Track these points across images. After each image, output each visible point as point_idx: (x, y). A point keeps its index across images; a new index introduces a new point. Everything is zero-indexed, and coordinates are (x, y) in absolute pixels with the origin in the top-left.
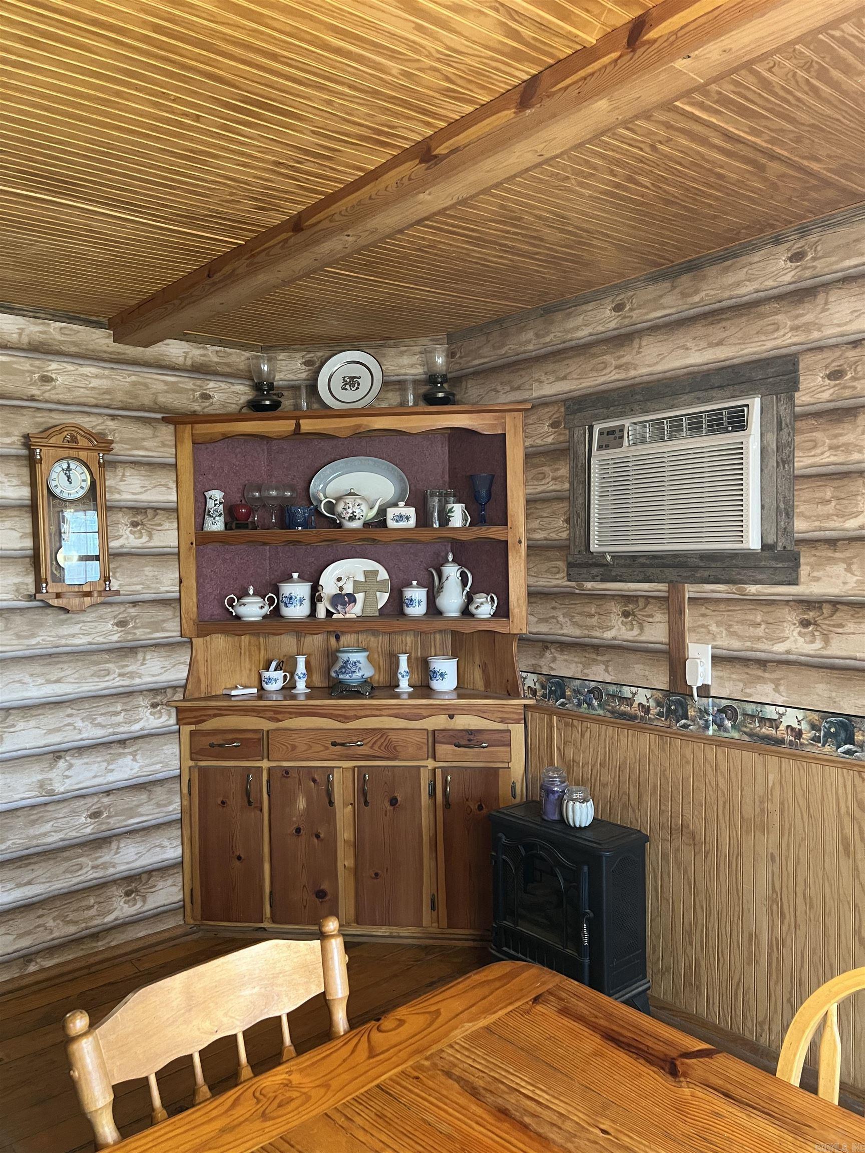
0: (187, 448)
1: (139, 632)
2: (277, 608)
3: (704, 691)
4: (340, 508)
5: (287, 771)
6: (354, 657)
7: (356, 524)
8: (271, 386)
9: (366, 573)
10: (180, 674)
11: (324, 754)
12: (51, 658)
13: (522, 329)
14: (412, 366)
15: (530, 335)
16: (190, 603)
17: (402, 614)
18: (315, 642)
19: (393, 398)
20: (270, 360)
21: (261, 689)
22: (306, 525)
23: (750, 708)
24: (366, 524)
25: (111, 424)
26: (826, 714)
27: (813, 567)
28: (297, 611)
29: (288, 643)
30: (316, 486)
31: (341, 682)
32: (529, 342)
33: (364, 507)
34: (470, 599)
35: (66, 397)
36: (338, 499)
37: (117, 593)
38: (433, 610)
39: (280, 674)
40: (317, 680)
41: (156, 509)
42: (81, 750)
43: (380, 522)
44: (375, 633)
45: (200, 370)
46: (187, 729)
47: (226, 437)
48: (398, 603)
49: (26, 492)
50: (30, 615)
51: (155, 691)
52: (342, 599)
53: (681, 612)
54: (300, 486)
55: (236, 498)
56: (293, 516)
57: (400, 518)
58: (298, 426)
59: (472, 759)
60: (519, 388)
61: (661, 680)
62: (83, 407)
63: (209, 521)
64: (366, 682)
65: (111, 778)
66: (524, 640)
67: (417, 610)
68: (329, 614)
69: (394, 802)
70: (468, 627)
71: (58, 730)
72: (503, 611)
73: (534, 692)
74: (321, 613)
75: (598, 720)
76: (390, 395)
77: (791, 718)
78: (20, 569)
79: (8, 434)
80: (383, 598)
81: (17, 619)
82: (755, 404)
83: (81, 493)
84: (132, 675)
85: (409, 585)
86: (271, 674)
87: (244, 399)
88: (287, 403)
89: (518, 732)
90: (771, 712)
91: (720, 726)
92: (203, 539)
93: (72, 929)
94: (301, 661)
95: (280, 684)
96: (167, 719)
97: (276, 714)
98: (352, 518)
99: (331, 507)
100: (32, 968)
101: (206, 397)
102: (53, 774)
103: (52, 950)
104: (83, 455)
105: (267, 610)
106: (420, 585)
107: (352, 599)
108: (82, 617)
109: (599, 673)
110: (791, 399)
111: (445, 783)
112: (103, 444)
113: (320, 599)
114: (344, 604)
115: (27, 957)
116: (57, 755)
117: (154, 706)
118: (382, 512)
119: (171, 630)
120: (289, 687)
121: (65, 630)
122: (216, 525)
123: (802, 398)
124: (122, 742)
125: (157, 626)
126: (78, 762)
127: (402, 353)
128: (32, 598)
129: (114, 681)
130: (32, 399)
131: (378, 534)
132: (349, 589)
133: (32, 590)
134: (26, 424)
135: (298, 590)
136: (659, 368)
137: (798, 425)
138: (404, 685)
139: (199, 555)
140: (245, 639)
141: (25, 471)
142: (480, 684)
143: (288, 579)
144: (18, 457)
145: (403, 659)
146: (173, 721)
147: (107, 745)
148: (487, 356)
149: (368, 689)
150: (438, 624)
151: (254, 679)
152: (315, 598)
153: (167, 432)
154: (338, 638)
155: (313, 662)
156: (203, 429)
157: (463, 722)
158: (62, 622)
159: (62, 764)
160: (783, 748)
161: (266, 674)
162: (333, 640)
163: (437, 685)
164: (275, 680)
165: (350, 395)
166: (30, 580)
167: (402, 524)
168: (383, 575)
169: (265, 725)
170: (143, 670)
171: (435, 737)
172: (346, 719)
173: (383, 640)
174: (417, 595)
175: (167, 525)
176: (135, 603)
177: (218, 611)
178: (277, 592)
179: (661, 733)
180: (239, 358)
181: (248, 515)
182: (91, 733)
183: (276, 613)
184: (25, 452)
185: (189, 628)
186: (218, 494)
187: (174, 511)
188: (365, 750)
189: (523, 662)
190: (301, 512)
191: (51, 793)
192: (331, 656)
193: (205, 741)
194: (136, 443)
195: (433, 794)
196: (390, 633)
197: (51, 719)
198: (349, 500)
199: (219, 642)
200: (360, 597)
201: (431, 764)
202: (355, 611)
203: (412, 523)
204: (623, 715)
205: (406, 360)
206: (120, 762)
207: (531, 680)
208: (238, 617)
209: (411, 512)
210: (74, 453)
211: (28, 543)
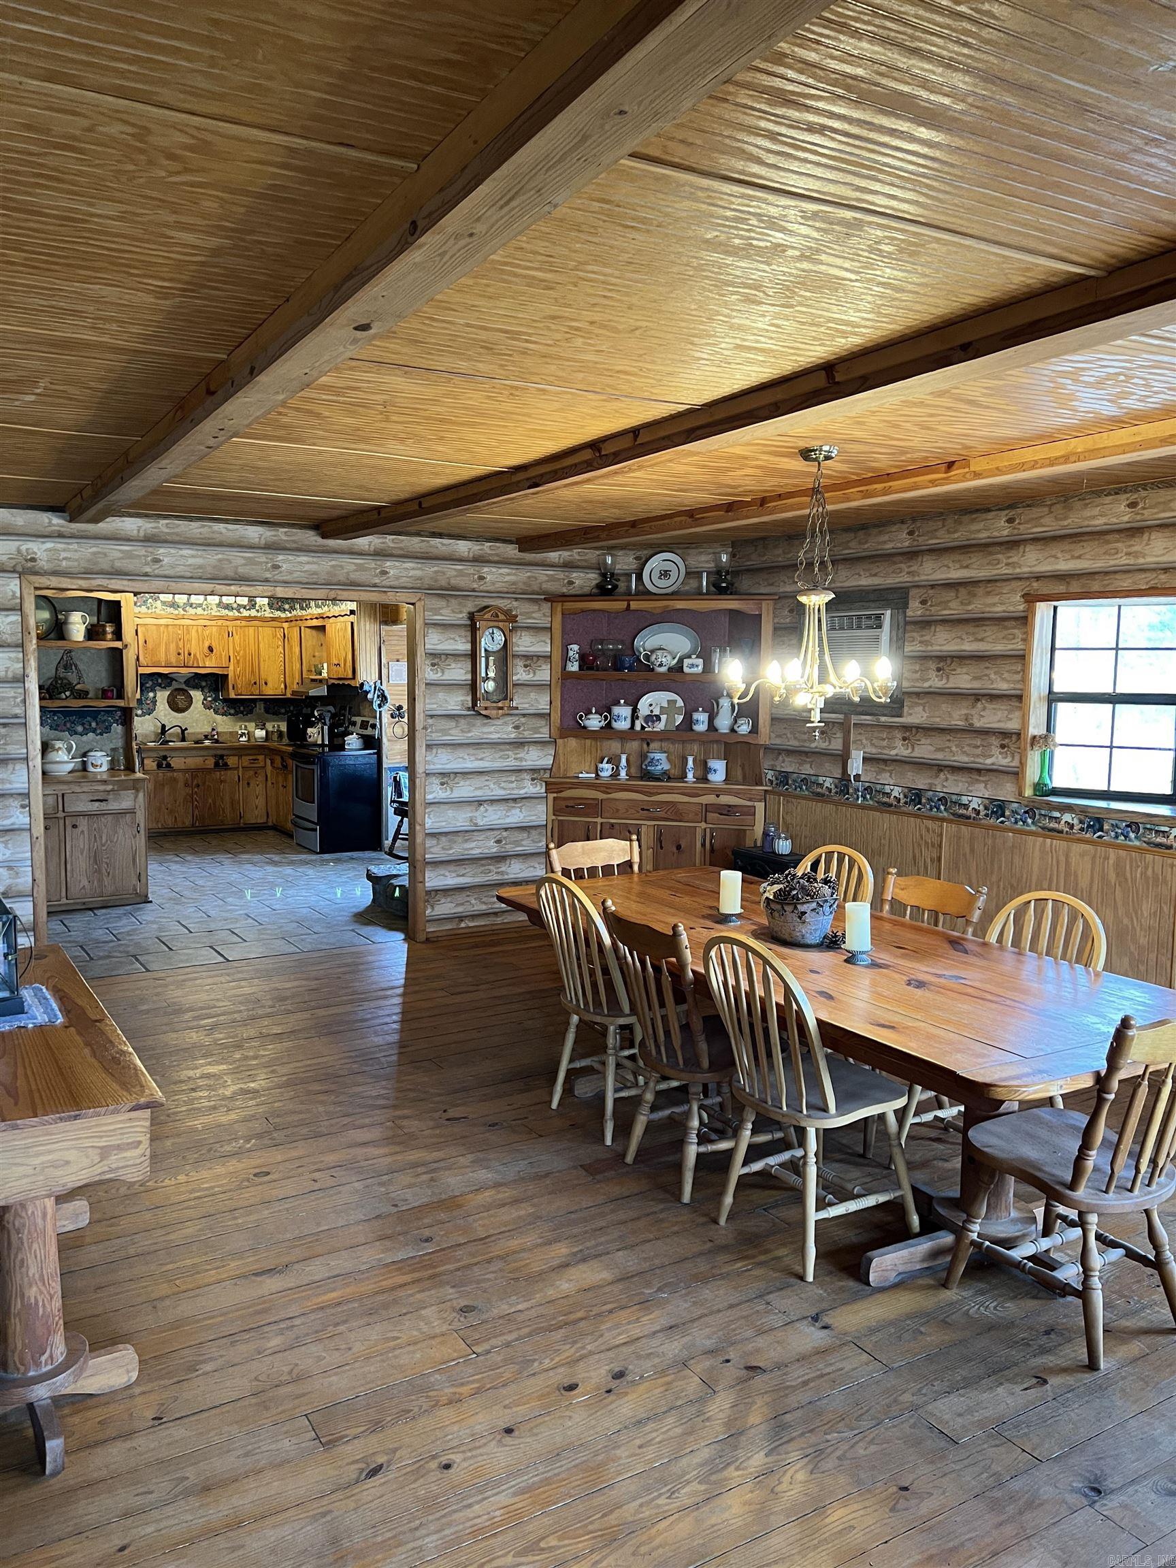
0: (558, 618)
1: (526, 733)
2: (610, 722)
3: (857, 777)
4: (653, 658)
5: (612, 825)
6: (658, 756)
7: (663, 669)
8: (612, 574)
9: (669, 701)
10: (549, 761)
11: (637, 815)
12: (477, 745)
13: (776, 547)
14: (707, 562)
15: (779, 551)
16: (556, 717)
17: (692, 730)
18: (634, 745)
19: (693, 584)
20: (612, 556)
21: (597, 775)
22: (631, 669)
23: (878, 787)
24: (670, 669)
25: (515, 603)
26: (911, 789)
27: (910, 707)
28: (623, 725)
29: (614, 746)
30: (638, 642)
31: (649, 772)
32: (779, 556)
33: (669, 658)
34: (735, 721)
35: (491, 588)
36: (652, 651)
37: (517, 708)
38: (712, 727)
39: (610, 766)
40: (633, 771)
41: (538, 657)
42: (492, 802)
43: (679, 668)
44: (673, 741)
45: (568, 566)
46: (551, 796)
47: (583, 611)
48: (689, 722)
49: (468, 647)
50: (468, 719)
51: (534, 771)
52: (652, 718)
53: (849, 732)
54: (628, 642)
55: (587, 650)
56: (622, 662)
57: (692, 666)
58: (629, 605)
59: (729, 823)
60: (772, 584)
61: (838, 773)
62: (500, 594)
63: (569, 664)
64: (665, 773)
65: (508, 820)
66: (767, 748)
67: (701, 727)
68: (643, 728)
69: (679, 847)
70: (733, 739)
71: (480, 788)
72: (754, 730)
73: (771, 782)
74: (638, 727)
75: (804, 798)
76: (691, 581)
77: (897, 792)
78: (464, 692)
79: (461, 612)
80: (679, 719)
81: (462, 721)
82: (888, 612)
83: (499, 647)
84: (521, 759)
85: (697, 710)
86: (605, 765)
87: (595, 582)
88: (622, 586)
89: (760, 806)
90: (887, 789)
91: (864, 797)
92: (566, 676)
93: (484, 907)
94: (624, 758)
95: (609, 773)
96: (540, 789)
97: (606, 788)
98: (661, 665)
99: (647, 657)
100: (463, 925)
101: (571, 583)
102: (477, 814)
103: (473, 917)
104: (501, 624)
105: (603, 723)
106: (704, 711)
107: (658, 718)
108: (496, 722)
109: (807, 769)
110: (905, 613)
111: (712, 837)
112: (512, 618)
113: (637, 718)
114: (653, 722)
115: (461, 918)
116: (480, 803)
117: (533, 779)
118: (681, 661)
119: (544, 734)
120: (615, 775)
121: (486, 729)
122: (574, 667)
123: (909, 613)
124: (515, 800)
125: (536, 730)
126: (490, 809)
127: (701, 553)
128: (468, 709)
129: (511, 763)
130: (474, 590)
131: (678, 676)
132: (657, 712)
133: (470, 705)
134: (470, 606)
135: (623, 711)
136: (846, 584)
137: (908, 628)
138: (690, 776)
139: (563, 686)
140: (588, 742)
141: (469, 634)
142: (740, 778)
143: (617, 703)
144: (465, 626)
145: (690, 759)
146: (543, 790)
147: (506, 800)
148: (755, 561)
149: (666, 776)
150: (713, 735)
151: (593, 768)
152: (634, 716)
153: (546, 607)
154: (648, 744)
155: (631, 759)
156: (570, 605)
157: (725, 799)
158: (485, 725)
159: (482, 808)
160: (892, 809)
161: (600, 766)
162: (645, 746)
163: (711, 777)
164: (606, 769)
165: (663, 583)
166: (469, 698)
167: (694, 670)
168: (680, 703)
169: (601, 796)
170: (527, 757)
171: (708, 808)
172: (651, 794)
173: (679, 747)
174: (701, 718)
175: (544, 667)
176: (524, 715)
177: (572, 723)
178: (610, 712)
179: (836, 804)
180: (591, 555)
181: (595, 659)
182: (499, 792)
183: (609, 725)
184: (469, 622)
185: (555, 733)
186: (575, 647)
187: (548, 658)
188: (662, 814)
189: (766, 763)
190: (627, 660)
191: (476, 825)
192: (643, 756)
193: (564, 804)
194: (528, 615)
195: (703, 845)
196: (684, 742)
197: (479, 781)
198: (659, 653)
199: (573, 742)
200: (664, 717)
201: (703, 825)
202: (660, 726)
203: (700, 668)
204: (818, 794)
205: (703, 558)
206: (513, 811)
207: (770, 775)
208: (585, 727)
209: (700, 661)
210: (496, 624)
211: (469, 677)
